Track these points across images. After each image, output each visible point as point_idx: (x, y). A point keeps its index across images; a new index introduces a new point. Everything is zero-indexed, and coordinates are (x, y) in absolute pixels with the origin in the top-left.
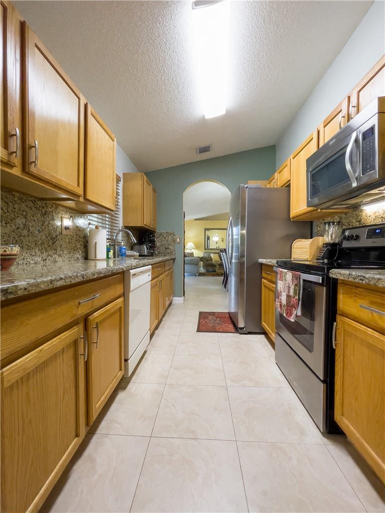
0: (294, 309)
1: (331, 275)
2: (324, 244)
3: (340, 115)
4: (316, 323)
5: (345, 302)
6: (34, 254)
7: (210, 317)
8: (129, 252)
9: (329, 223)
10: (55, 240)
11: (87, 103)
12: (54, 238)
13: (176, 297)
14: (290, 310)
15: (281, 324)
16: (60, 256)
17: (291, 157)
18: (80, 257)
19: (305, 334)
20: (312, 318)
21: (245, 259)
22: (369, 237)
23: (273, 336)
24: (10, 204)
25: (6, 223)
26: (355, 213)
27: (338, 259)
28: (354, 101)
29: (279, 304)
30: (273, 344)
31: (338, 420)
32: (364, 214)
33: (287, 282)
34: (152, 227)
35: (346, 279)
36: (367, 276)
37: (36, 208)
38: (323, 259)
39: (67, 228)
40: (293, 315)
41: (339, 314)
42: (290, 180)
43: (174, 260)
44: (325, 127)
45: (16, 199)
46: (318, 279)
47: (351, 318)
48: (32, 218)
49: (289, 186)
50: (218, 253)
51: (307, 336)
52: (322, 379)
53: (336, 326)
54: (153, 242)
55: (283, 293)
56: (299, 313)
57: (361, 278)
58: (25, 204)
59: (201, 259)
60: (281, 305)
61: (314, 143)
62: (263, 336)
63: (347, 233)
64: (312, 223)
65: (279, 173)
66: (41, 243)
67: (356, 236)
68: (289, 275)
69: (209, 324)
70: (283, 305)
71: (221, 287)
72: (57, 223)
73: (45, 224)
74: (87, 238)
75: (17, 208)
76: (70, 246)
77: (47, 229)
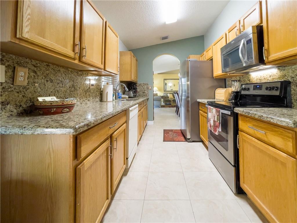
0: (217, 128)
1: (235, 111)
2: (232, 92)
3: (236, 29)
4: (229, 136)
5: (242, 125)
7: (170, 133)
8: (123, 96)
9: (234, 81)
10: (86, 92)
11: (106, 21)
12: (86, 91)
13: (149, 121)
14: (215, 129)
15: (211, 136)
16: (89, 100)
17: (213, 45)
18: (98, 100)
19: (224, 141)
20: (227, 132)
21: (190, 99)
22: (254, 89)
23: (207, 143)
24: (67, 75)
25: (65, 85)
26: (247, 76)
27: (240, 100)
28: (242, 24)
29: (209, 125)
30: (207, 148)
31: (242, 185)
32: (251, 77)
33: (213, 114)
34: (135, 81)
35: (242, 113)
36: (251, 112)
37: (78, 75)
38: (232, 100)
39: (92, 85)
40: (217, 131)
41: (240, 131)
42: (212, 57)
43: (148, 99)
44: (229, 33)
45: (70, 72)
46: (229, 113)
47: (245, 132)
48: (76, 81)
49: (212, 60)
50: (172, 93)
51: (225, 143)
52: (233, 165)
53: (239, 136)
54: (135, 89)
55: (211, 119)
56: (220, 130)
57: (248, 113)
58: (73, 74)
59: (162, 97)
60: (210, 126)
61: (224, 39)
62: (201, 143)
63: (243, 86)
64: (225, 79)
65: (207, 52)
66: (80, 94)
67: (248, 88)
68: (214, 110)
69: (170, 137)
70: (212, 126)
71: (175, 114)
72: (87, 82)
73: (82, 84)
74: (102, 89)
75: (70, 77)
76: (94, 94)
77: (83, 86)
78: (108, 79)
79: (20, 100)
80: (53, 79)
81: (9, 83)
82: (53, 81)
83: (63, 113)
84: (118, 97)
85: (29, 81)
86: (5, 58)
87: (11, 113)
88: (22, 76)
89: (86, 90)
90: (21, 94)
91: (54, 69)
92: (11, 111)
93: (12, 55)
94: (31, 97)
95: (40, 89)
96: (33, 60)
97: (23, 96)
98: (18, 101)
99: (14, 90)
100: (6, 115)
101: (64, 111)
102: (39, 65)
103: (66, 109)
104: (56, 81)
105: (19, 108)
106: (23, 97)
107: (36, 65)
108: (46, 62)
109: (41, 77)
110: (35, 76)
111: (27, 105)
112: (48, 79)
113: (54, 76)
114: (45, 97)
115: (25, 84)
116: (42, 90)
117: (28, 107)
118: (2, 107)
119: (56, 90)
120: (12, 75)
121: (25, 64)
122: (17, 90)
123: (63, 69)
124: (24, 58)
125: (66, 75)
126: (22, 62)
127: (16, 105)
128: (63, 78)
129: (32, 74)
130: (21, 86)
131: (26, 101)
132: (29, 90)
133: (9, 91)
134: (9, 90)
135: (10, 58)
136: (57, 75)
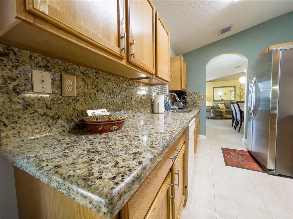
6: (129, 113)
8: (173, 107)
10: (138, 103)
11: (156, 11)
13: (201, 135)
16: (141, 112)
18: (149, 112)
25: (116, 96)
34: (185, 90)
37: (129, 85)
39: (144, 96)
45: (120, 81)
48: (128, 91)
50: (224, 104)
54: (184, 99)
58: (125, 83)
59: (212, 108)
66: (132, 106)
69: (234, 160)
72: (139, 93)
73: (134, 94)
74: (152, 100)
75: (121, 86)
76: (145, 106)
77: (134, 97)
78: (157, 89)
79: (71, 114)
80: (103, 88)
81: (57, 94)
82: (104, 91)
83: (112, 131)
84: (168, 108)
85: (78, 92)
86: (51, 64)
87: (63, 129)
88: (70, 86)
89: (138, 101)
90: (71, 106)
91: (104, 78)
92: (63, 127)
93: (58, 60)
94: (82, 110)
95: (91, 100)
96: (80, 66)
97: (74, 109)
98: (69, 115)
99: (63, 102)
100: (58, 131)
101: (112, 128)
102: (87, 72)
103: (114, 126)
104: (107, 91)
105: (71, 123)
106: (73, 111)
107: (84, 72)
108: (94, 69)
109: (91, 86)
110: (84, 85)
111: (79, 119)
112: (99, 89)
113: (105, 86)
114: (97, 109)
115: (75, 94)
116: (93, 101)
117: (79, 121)
118: (53, 122)
119: (108, 101)
120: (60, 84)
121: (72, 71)
122: (67, 102)
123: (114, 78)
124: (71, 64)
125: (117, 84)
126: (70, 68)
127: (67, 119)
128: (114, 88)
129: (81, 83)
130: (70, 97)
131: (77, 114)
132: (79, 101)
133: (59, 104)
134: (59, 102)
135: (56, 64)
136: (108, 85)
